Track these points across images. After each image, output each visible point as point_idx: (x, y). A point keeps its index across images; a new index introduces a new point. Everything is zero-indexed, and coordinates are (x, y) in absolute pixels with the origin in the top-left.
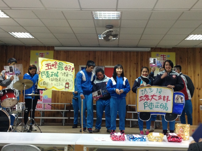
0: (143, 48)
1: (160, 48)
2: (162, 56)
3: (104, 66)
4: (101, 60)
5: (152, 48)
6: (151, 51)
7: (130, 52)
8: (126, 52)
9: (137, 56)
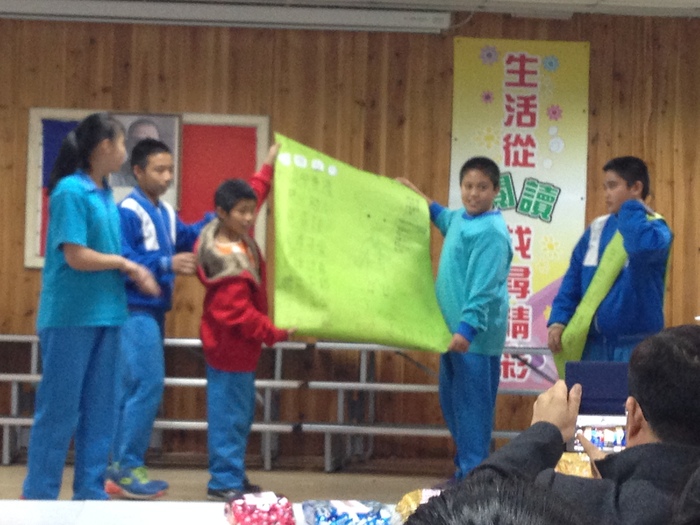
0: (406, 14)
1: (507, 17)
2: (516, 60)
3: (180, 117)
4: (162, 78)
5: (457, 16)
6: (454, 32)
7: (332, 34)
8: (309, 34)
9: (370, 57)
